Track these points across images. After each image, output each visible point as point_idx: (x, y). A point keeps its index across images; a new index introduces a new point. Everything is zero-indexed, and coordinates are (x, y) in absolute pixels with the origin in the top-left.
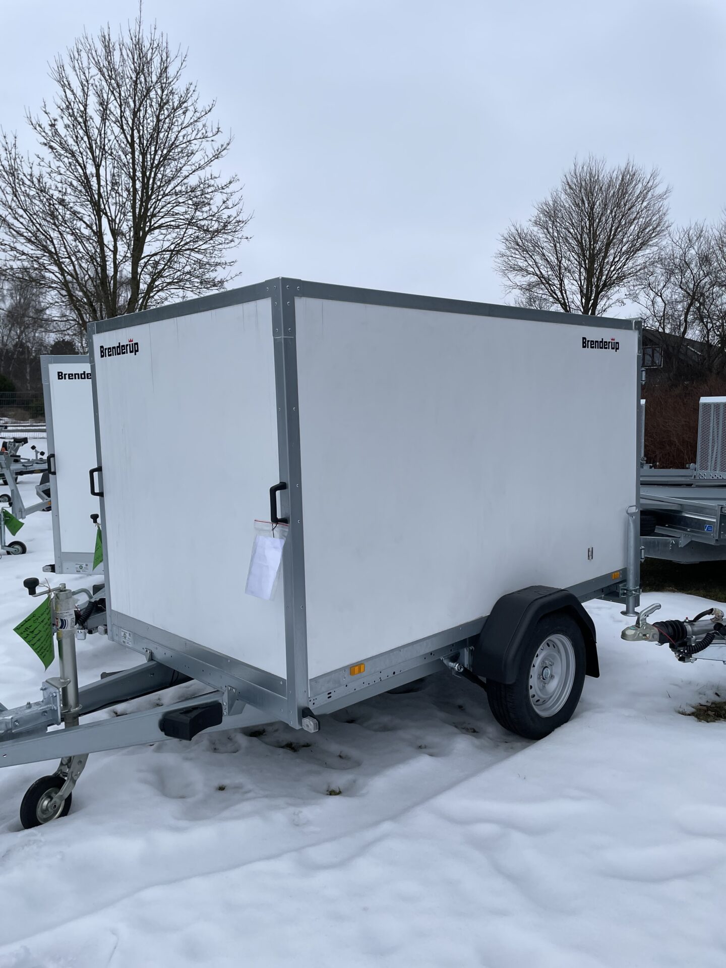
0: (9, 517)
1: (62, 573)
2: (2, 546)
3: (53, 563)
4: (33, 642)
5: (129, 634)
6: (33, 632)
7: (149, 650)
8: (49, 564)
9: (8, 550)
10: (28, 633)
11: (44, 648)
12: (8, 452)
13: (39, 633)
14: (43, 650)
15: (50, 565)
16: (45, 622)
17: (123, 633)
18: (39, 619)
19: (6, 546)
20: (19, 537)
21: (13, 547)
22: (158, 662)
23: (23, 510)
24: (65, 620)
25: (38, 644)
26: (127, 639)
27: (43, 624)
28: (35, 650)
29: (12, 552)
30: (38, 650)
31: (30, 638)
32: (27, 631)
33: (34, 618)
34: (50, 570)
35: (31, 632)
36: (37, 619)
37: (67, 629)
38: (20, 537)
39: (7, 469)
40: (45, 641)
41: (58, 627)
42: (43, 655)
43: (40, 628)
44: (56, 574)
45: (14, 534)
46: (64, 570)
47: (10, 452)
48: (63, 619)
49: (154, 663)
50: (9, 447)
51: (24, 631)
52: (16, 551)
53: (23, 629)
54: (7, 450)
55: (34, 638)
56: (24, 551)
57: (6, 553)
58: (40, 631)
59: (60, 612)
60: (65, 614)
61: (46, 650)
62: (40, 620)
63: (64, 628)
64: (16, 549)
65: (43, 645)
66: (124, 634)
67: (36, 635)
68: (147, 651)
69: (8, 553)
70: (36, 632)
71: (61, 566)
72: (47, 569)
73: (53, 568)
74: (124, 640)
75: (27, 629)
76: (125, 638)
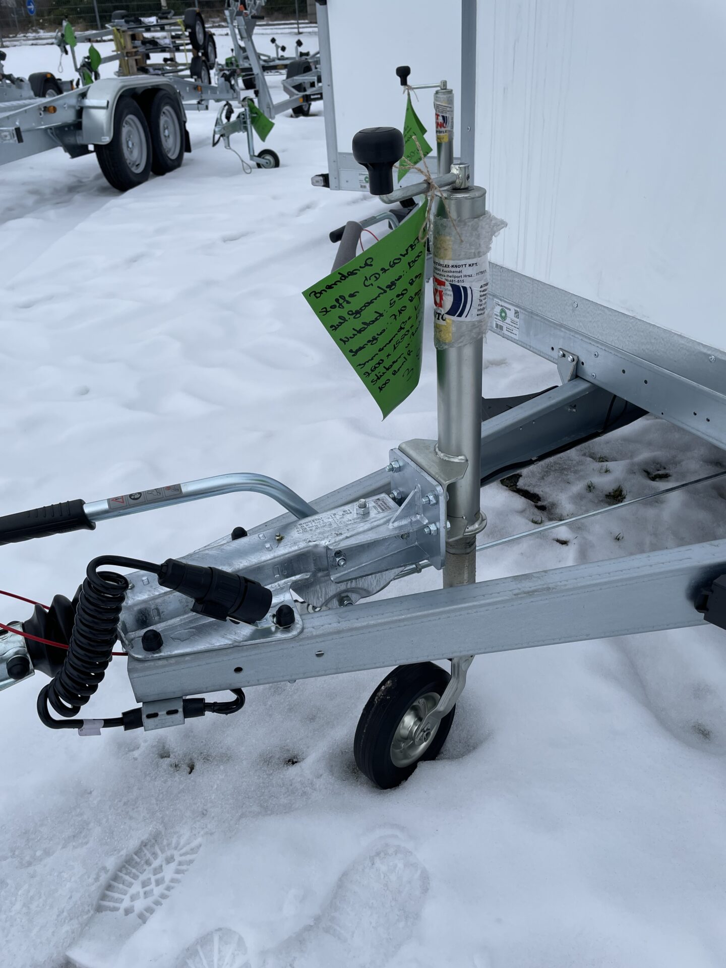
0: (256, 113)
1: (339, 189)
2: (251, 156)
3: (326, 172)
4: (354, 344)
5: (516, 312)
6: (358, 312)
7: (572, 354)
8: (320, 174)
9: (259, 162)
10: (343, 313)
11: (387, 363)
12: (248, 12)
13: (377, 319)
14: (381, 369)
15: (322, 175)
16: (398, 289)
17: (498, 309)
18: (383, 276)
19: (255, 156)
20: (269, 144)
21: (263, 158)
22: (593, 385)
23: (271, 107)
24: (465, 288)
25: (371, 350)
26: (508, 320)
27: (392, 294)
28: (359, 367)
29: (263, 165)
30: (368, 368)
31: (346, 330)
32: (341, 306)
33: (368, 271)
34: (323, 184)
35: (350, 313)
36: (377, 276)
37: (469, 319)
38: (271, 143)
39: (249, 40)
40: (391, 346)
41: (443, 311)
42: (380, 383)
43: (382, 304)
44: (331, 189)
45: (263, 138)
46: (343, 183)
47: (251, 12)
48: (461, 284)
49: (582, 386)
50: (249, 4)
51: (333, 307)
52: (267, 163)
53: (329, 298)
54: (246, 9)
55: (360, 332)
56: (277, 164)
57: (256, 166)
58: (381, 315)
59: (451, 263)
60: (467, 271)
61: (391, 370)
62: (385, 280)
63: (460, 315)
64: (267, 161)
65: (382, 355)
66: (502, 311)
67: (368, 324)
68: (564, 356)
69: (259, 166)
70: (368, 315)
71: (338, 177)
72: (317, 182)
73: (325, 180)
74: (500, 323)
75: (340, 302)
76: (504, 318)
